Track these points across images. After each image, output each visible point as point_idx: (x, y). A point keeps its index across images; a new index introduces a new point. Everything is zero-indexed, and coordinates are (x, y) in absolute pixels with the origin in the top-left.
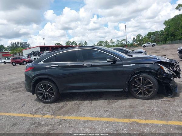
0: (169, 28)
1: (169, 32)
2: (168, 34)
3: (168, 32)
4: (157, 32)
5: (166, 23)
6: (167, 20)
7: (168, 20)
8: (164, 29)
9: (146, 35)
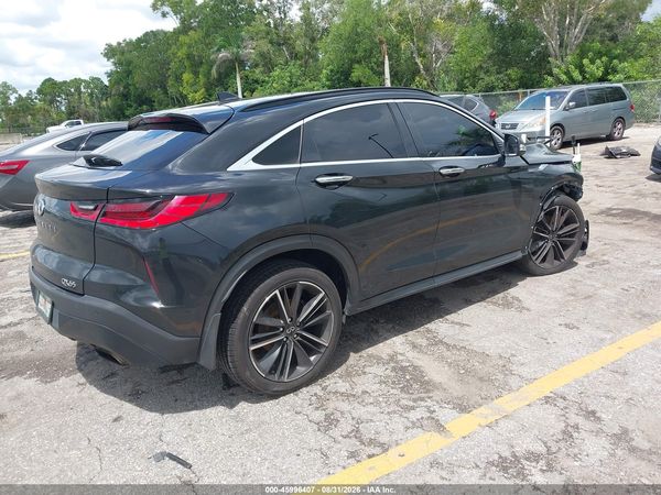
0: (129, 73)
1: (131, 88)
2: (125, 96)
3: (125, 88)
4: (77, 82)
5: (111, 52)
6: (114, 44)
7: (119, 44)
8: (109, 75)
9: (34, 90)
